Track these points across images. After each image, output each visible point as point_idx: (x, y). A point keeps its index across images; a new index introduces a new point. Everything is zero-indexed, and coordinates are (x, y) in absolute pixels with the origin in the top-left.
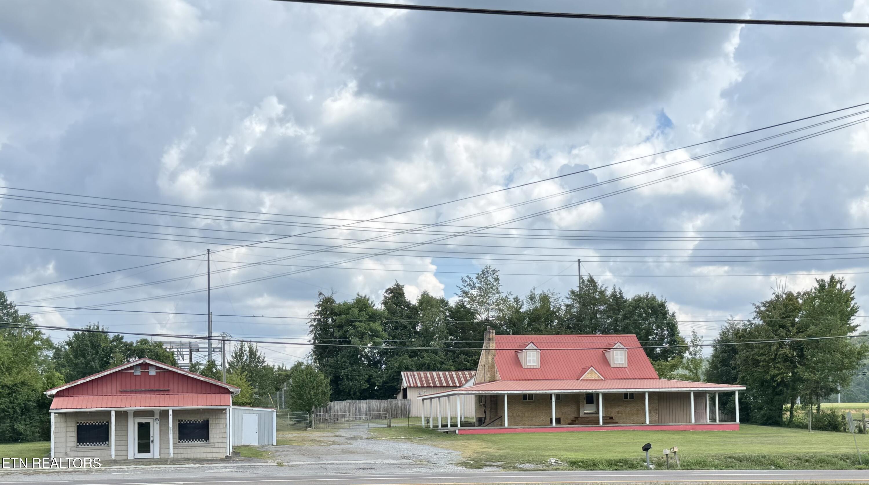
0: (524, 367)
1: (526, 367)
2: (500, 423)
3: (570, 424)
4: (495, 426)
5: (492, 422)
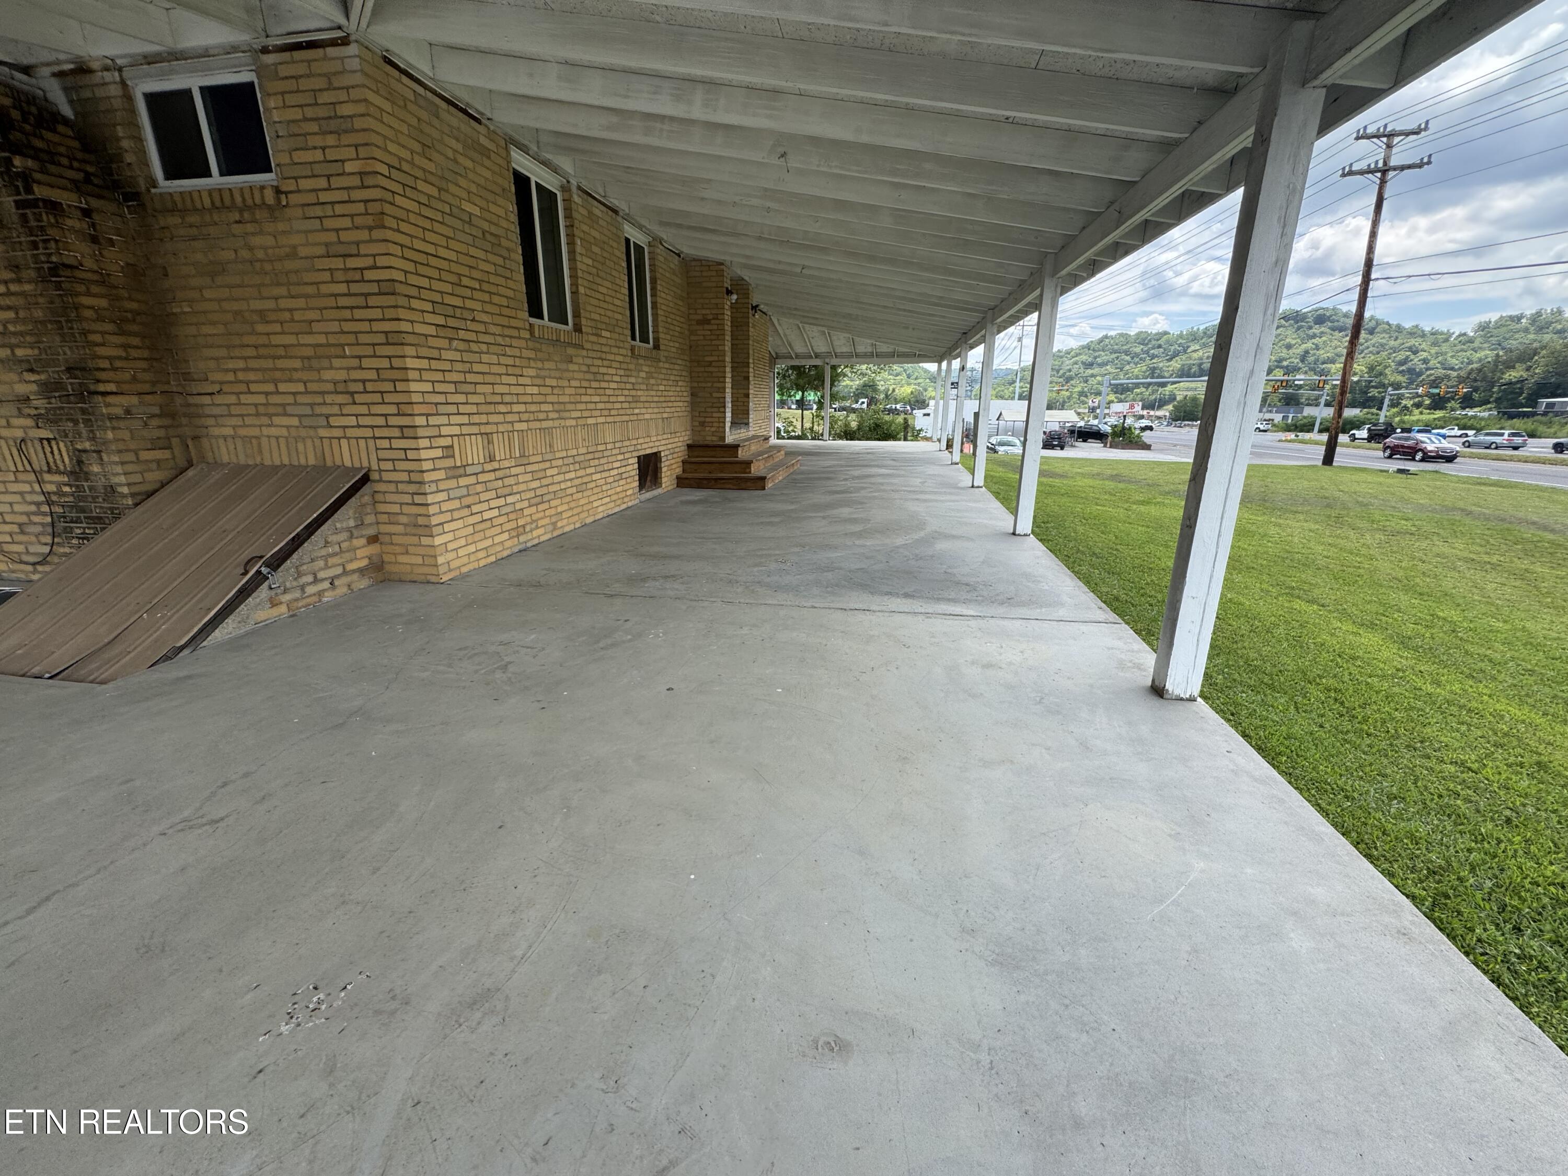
5: (277, 563)
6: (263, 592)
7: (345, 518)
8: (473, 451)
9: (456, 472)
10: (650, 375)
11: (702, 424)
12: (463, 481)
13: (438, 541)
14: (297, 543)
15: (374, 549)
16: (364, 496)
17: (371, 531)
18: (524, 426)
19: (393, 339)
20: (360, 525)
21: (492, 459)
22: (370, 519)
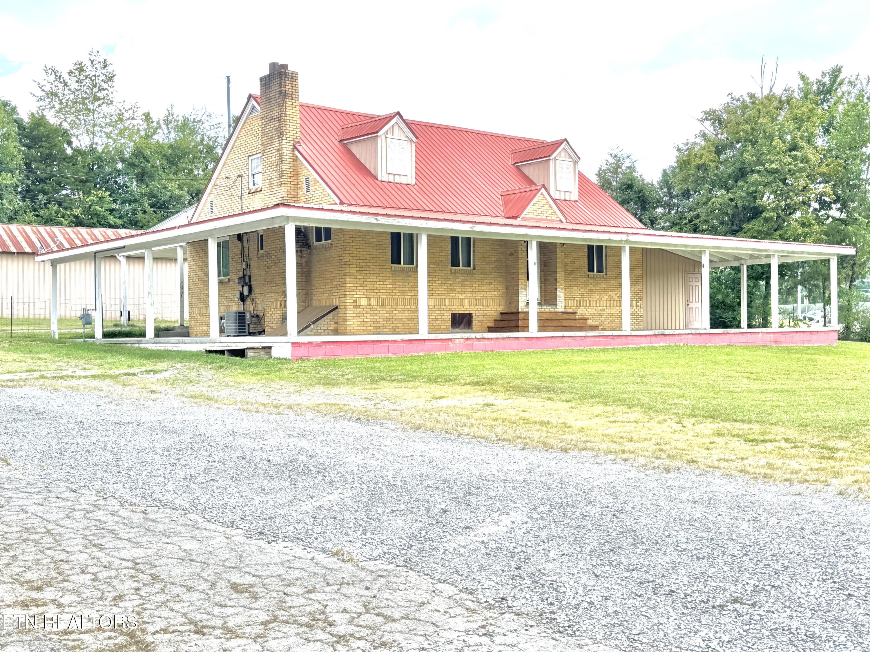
0: (379, 178)
1: (384, 179)
2: (332, 326)
3: (491, 330)
4: (320, 334)
5: (314, 323)
6: (309, 329)
7: (330, 316)
8: (363, 302)
9: (356, 307)
10: (463, 280)
11: (510, 303)
12: (358, 310)
13: (348, 323)
14: (318, 319)
15: (336, 325)
16: (335, 312)
17: (336, 321)
18: (385, 297)
19: (345, 274)
20: (333, 319)
21: (370, 305)
22: (336, 318)
